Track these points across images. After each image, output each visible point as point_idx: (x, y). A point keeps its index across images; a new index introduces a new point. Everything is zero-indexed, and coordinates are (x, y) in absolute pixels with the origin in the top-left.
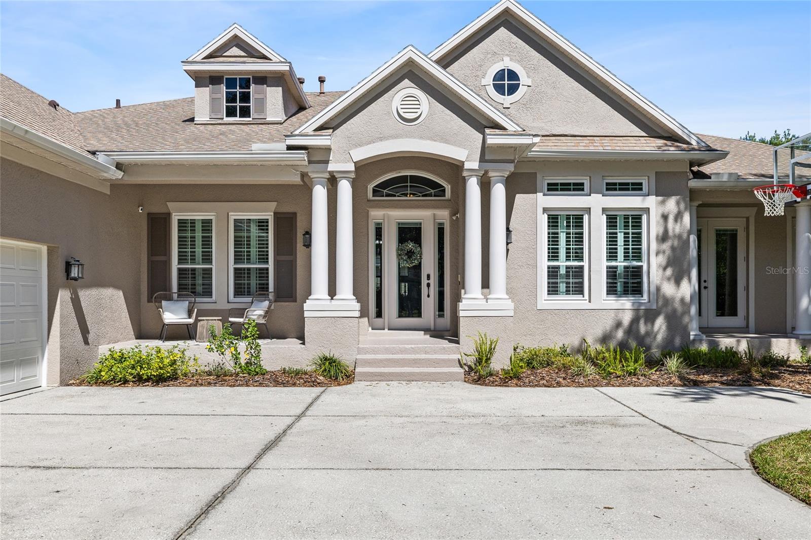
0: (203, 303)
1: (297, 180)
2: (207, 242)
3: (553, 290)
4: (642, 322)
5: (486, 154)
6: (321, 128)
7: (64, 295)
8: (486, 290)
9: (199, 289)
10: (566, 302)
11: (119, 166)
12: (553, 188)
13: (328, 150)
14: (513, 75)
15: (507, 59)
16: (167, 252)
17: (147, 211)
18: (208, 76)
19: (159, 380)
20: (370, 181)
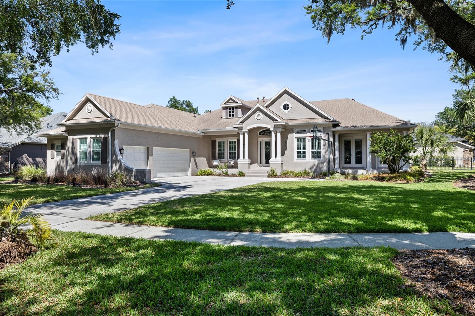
0: (222, 160)
1: (236, 133)
2: (224, 146)
3: (298, 157)
4: (320, 164)
5: (275, 127)
6: (241, 122)
7: (192, 159)
8: (276, 157)
9: (222, 157)
10: (301, 160)
11: (203, 133)
12: (298, 132)
13: (242, 127)
14: (288, 105)
15: (286, 101)
16: (215, 149)
17: (210, 141)
18: (225, 108)
19: (208, 175)
20: (258, 131)
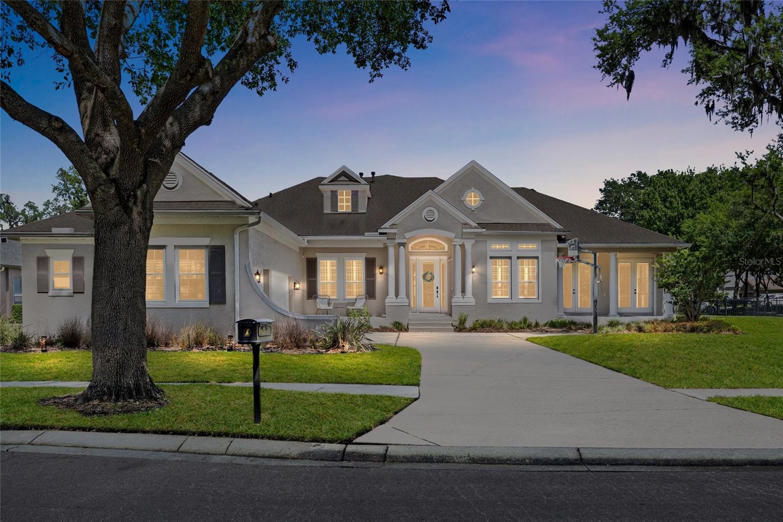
2: (333, 271)
3: (495, 294)
5: (463, 235)
8: (464, 294)
9: (330, 293)
10: (501, 299)
13: (395, 234)
14: (476, 196)
15: (473, 188)
16: (316, 276)
17: (306, 257)
18: (330, 190)
20: (410, 243)
